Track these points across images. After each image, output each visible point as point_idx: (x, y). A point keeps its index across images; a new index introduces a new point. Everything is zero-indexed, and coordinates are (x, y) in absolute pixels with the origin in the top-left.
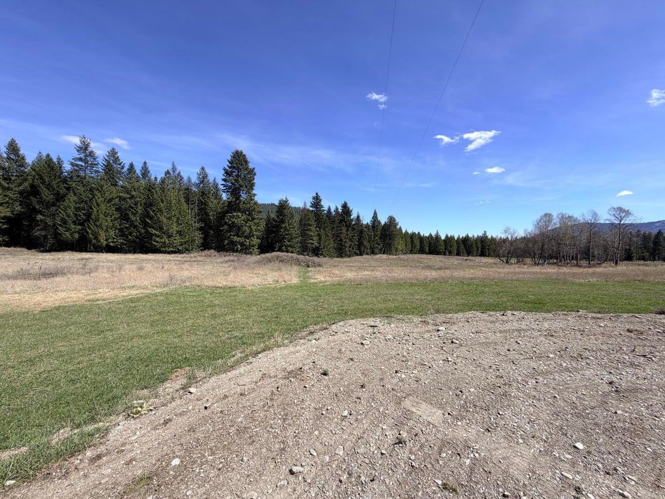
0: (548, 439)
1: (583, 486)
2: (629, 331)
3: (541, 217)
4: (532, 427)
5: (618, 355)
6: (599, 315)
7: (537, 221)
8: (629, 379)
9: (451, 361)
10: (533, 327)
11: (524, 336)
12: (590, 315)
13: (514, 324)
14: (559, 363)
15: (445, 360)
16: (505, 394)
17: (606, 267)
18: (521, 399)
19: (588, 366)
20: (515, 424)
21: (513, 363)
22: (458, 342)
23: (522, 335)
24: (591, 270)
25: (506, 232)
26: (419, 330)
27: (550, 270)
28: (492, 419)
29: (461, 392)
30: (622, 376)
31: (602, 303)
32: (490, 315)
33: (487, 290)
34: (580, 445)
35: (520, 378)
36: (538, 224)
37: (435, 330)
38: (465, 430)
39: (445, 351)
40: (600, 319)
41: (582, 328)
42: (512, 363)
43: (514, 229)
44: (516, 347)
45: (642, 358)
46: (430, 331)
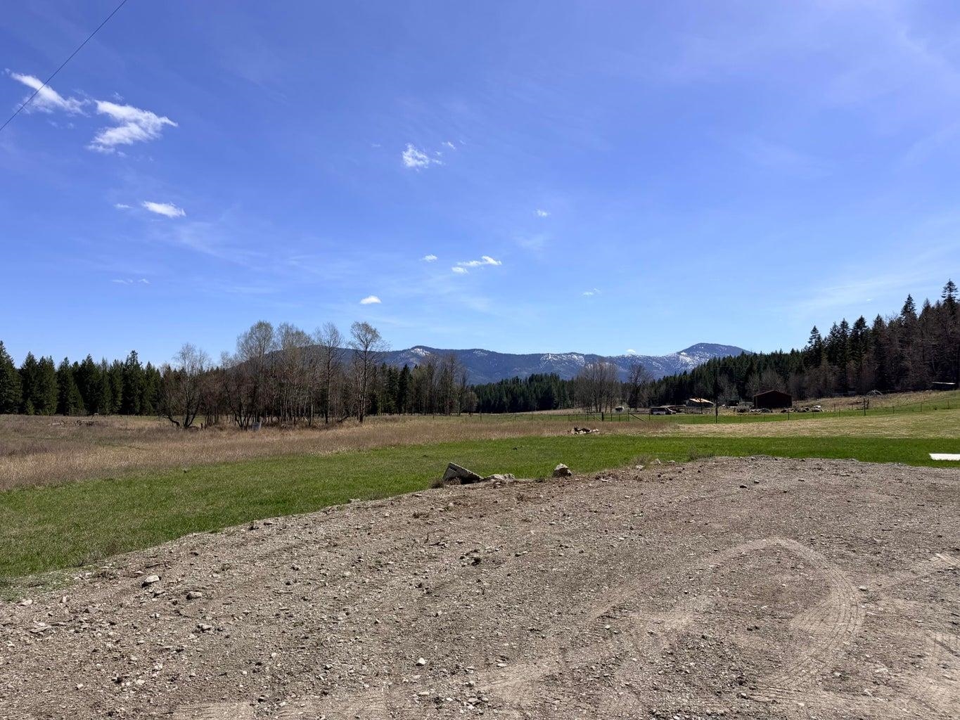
0: (390, 671)
1: (440, 695)
2: (416, 516)
3: (252, 329)
4: (369, 666)
5: (415, 550)
6: (379, 502)
7: (245, 336)
8: (433, 576)
9: (209, 629)
10: (306, 539)
11: (299, 556)
12: (370, 503)
13: (277, 539)
14: (361, 580)
15: (196, 631)
16: (320, 644)
17: (348, 427)
18: (341, 641)
19: (392, 574)
20: (352, 671)
21: (305, 600)
22: (199, 594)
23: (296, 554)
24: (330, 433)
25: (184, 356)
26: (102, 594)
27: (268, 438)
28: (322, 678)
29: (259, 664)
30: (426, 574)
31: (368, 486)
32: (229, 534)
33: (176, 490)
34: (422, 661)
35: (325, 617)
36: (246, 342)
37: (137, 585)
38: (297, 707)
39: (185, 617)
40: (382, 506)
41: (366, 524)
42: (302, 600)
43: (201, 351)
44: (296, 575)
45: (436, 547)
46: (128, 590)
